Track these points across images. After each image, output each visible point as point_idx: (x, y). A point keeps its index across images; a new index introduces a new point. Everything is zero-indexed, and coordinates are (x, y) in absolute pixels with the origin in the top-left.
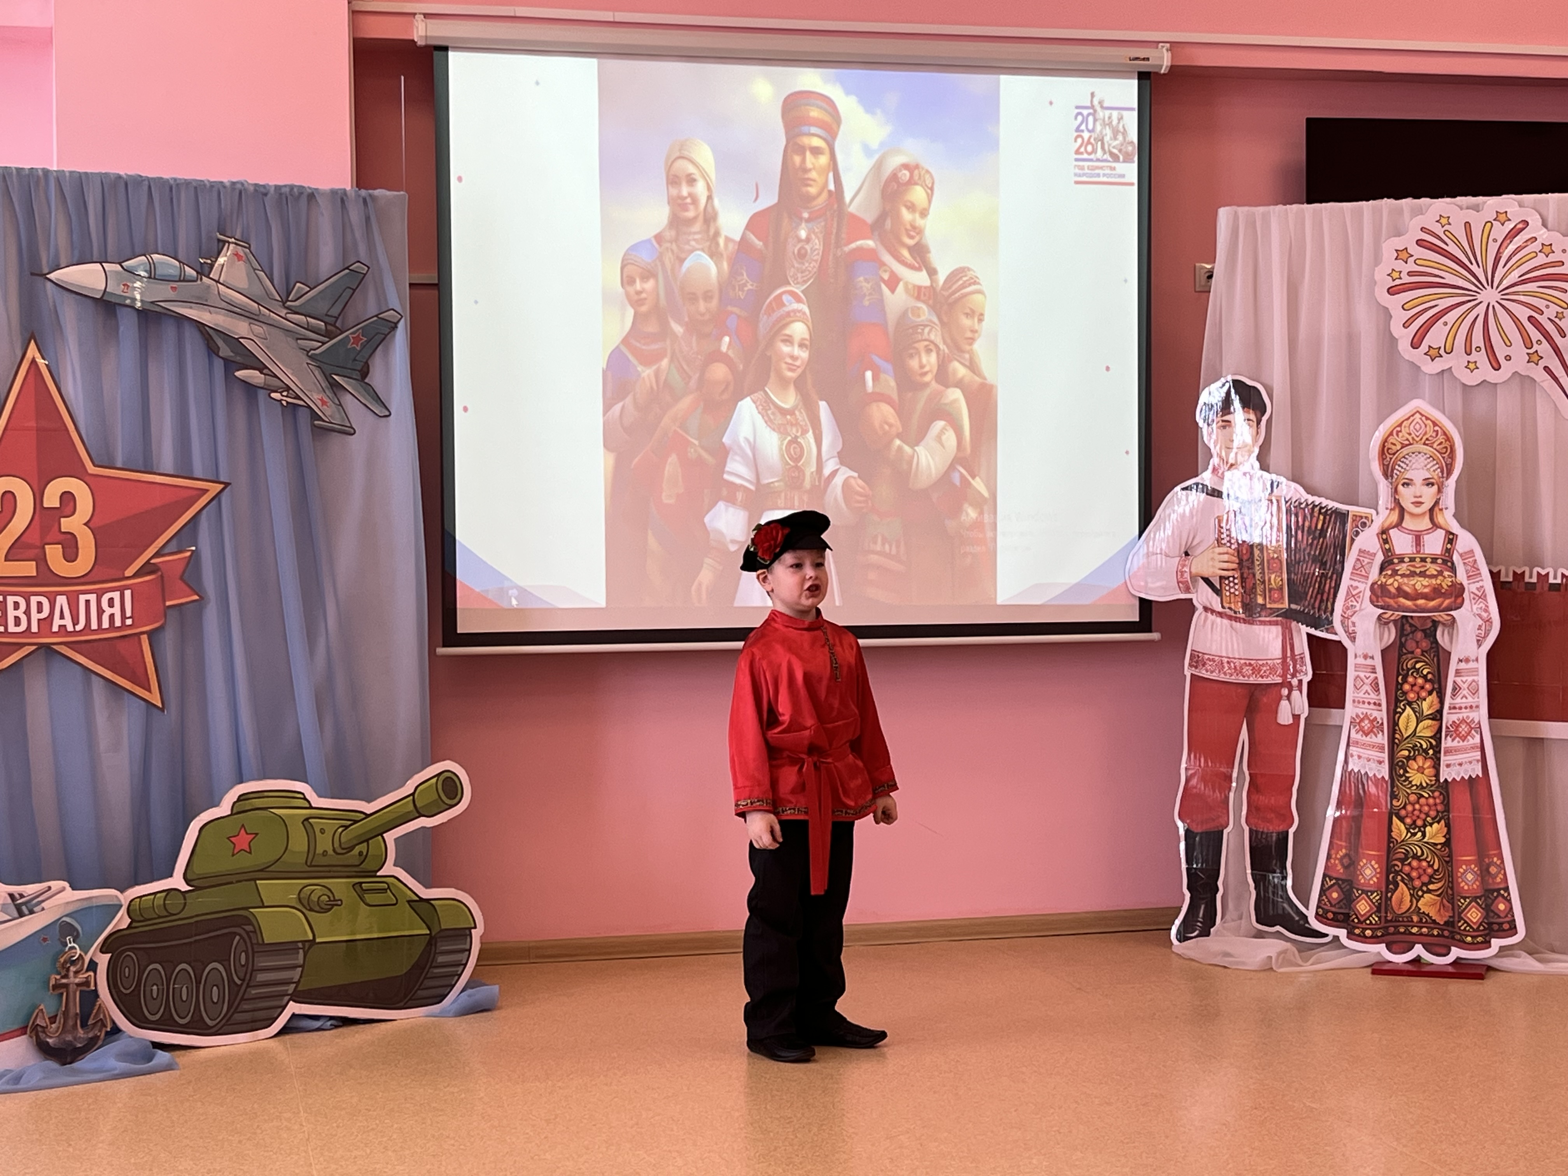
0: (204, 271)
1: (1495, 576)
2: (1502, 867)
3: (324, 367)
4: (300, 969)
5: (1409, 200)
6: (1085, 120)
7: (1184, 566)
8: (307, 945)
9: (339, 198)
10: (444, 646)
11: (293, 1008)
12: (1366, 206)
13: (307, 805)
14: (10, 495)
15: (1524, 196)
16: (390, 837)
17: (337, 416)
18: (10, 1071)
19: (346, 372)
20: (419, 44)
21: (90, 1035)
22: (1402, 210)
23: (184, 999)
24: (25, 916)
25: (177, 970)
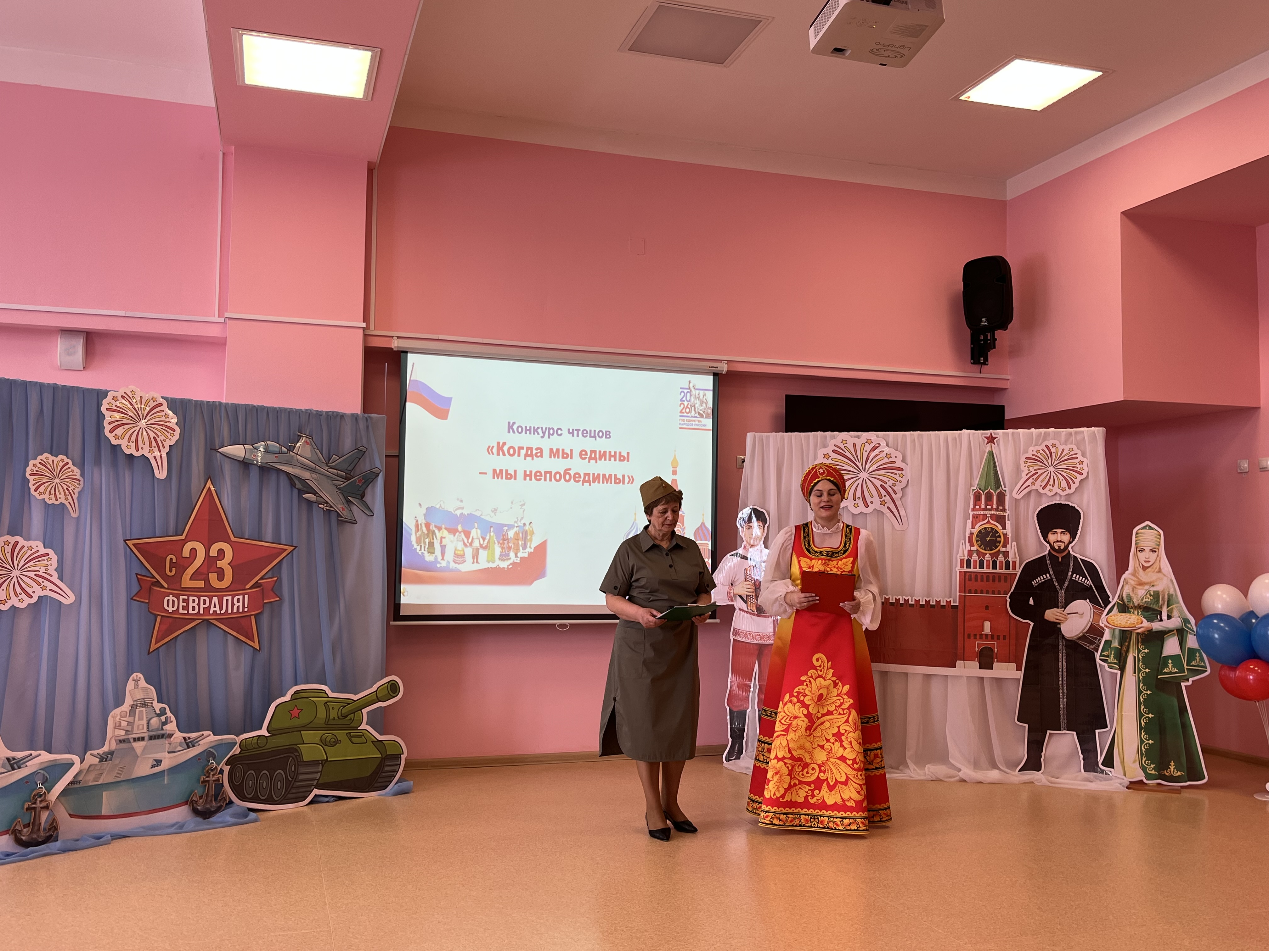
0: (291, 449)
3: (344, 493)
4: (320, 773)
5: (829, 433)
6: (685, 395)
7: (730, 590)
8: (324, 762)
9: (355, 417)
10: (394, 621)
11: (316, 792)
12: (811, 434)
13: (327, 696)
14: (194, 550)
15: (879, 432)
16: (365, 711)
17: (349, 515)
18: (179, 822)
19: (354, 496)
20: (394, 349)
21: (219, 805)
22: (826, 436)
23: (264, 787)
24: (190, 748)
25: (262, 773)
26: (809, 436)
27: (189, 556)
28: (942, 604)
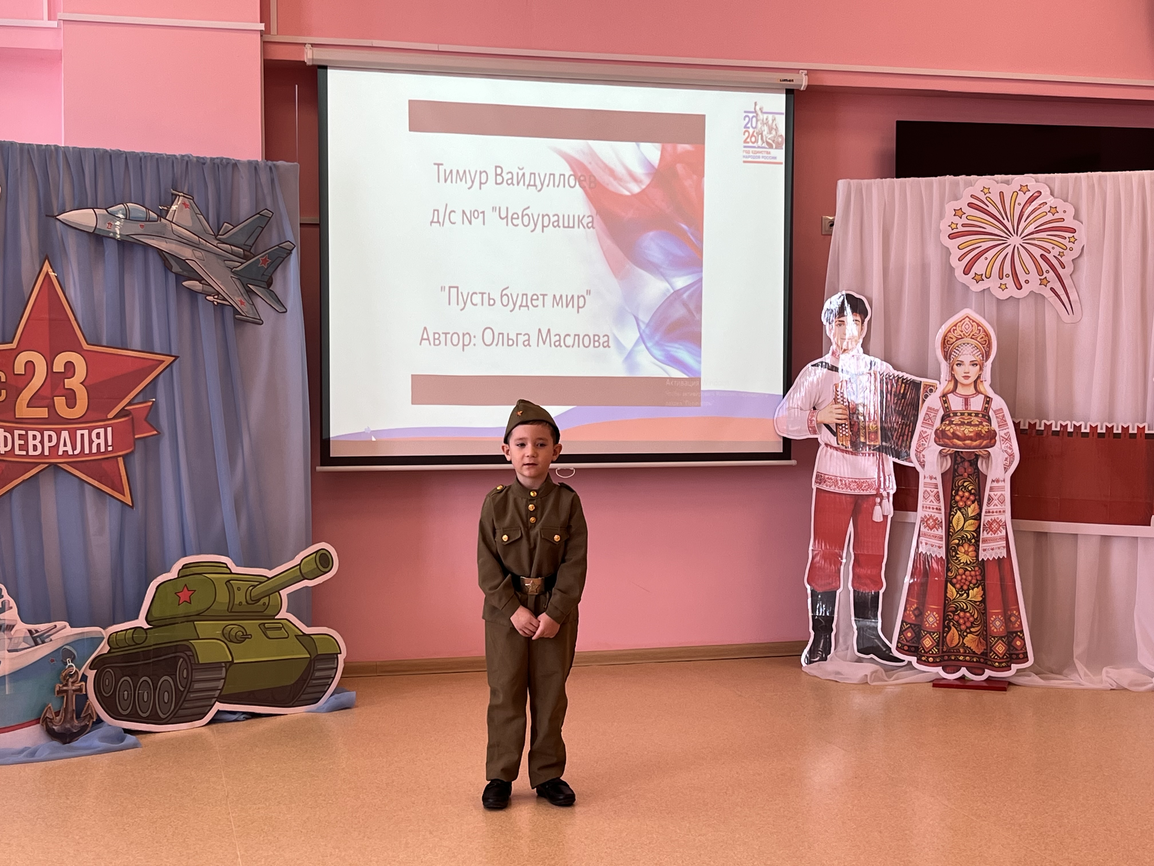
0: (162, 214)
1: (1016, 425)
2: (1019, 617)
3: (241, 278)
4: (223, 680)
5: (963, 177)
6: (750, 120)
7: (812, 416)
8: (228, 664)
9: (253, 166)
10: (322, 465)
11: (219, 706)
12: (935, 180)
13: (229, 572)
14: (31, 364)
15: (1039, 175)
16: (284, 593)
17: (251, 312)
18: (30, 748)
19: (257, 283)
20: (308, 63)
21: (82, 724)
22: (959, 182)
23: (145, 700)
25: (141, 680)
26: (932, 182)
27: (24, 373)
28: (1131, 431)
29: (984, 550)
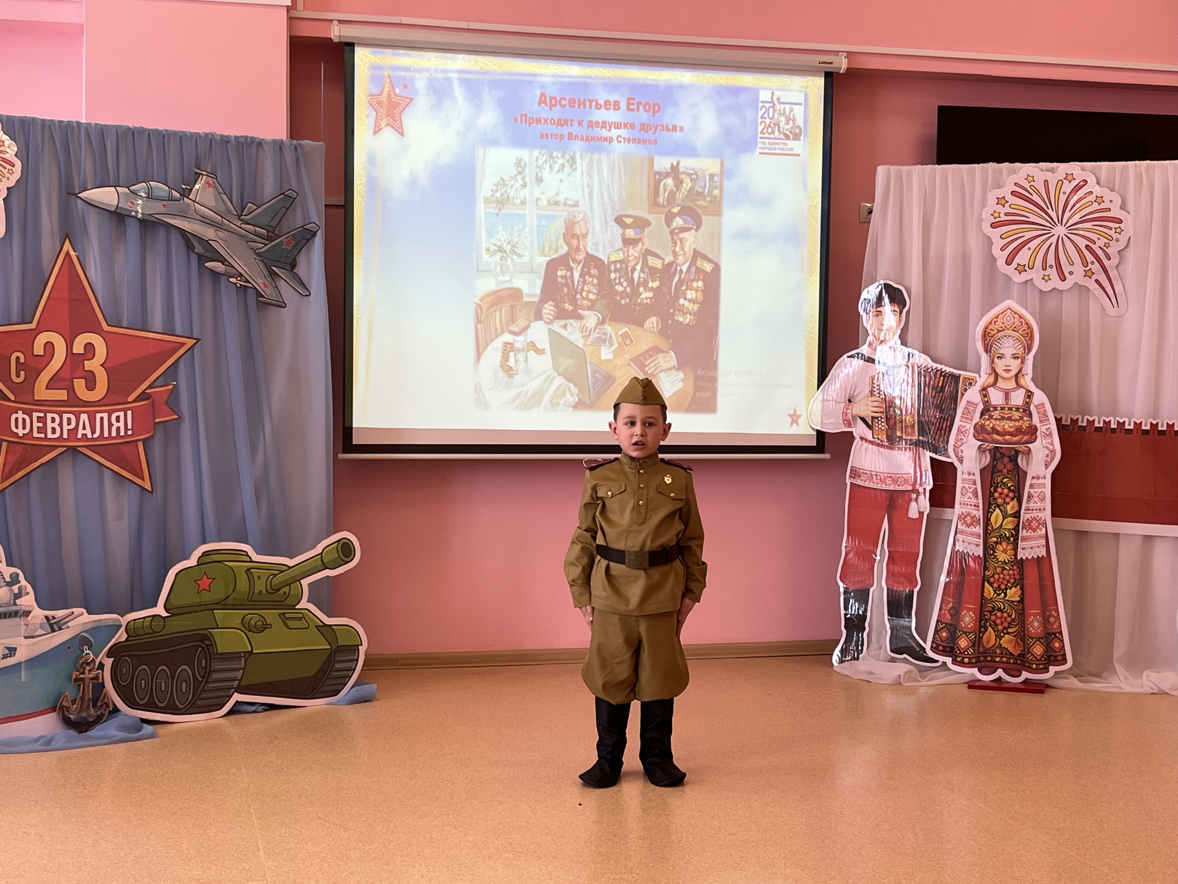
0: (185, 194)
1: (1058, 421)
2: (1058, 618)
3: (265, 260)
4: (242, 671)
5: (1007, 165)
7: (847, 409)
8: (247, 654)
9: (278, 145)
10: (344, 452)
11: (237, 697)
12: (978, 168)
13: (249, 560)
14: (50, 345)
15: (1085, 163)
16: (305, 582)
17: (274, 295)
18: (46, 736)
19: (281, 265)
20: (335, 41)
21: (99, 713)
22: (1002, 171)
23: (163, 689)
24: (55, 631)
25: (159, 669)
26: (974, 169)
27: (43, 354)
28: (1176, 428)
29: (1023, 549)
